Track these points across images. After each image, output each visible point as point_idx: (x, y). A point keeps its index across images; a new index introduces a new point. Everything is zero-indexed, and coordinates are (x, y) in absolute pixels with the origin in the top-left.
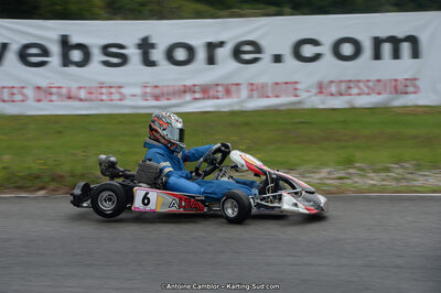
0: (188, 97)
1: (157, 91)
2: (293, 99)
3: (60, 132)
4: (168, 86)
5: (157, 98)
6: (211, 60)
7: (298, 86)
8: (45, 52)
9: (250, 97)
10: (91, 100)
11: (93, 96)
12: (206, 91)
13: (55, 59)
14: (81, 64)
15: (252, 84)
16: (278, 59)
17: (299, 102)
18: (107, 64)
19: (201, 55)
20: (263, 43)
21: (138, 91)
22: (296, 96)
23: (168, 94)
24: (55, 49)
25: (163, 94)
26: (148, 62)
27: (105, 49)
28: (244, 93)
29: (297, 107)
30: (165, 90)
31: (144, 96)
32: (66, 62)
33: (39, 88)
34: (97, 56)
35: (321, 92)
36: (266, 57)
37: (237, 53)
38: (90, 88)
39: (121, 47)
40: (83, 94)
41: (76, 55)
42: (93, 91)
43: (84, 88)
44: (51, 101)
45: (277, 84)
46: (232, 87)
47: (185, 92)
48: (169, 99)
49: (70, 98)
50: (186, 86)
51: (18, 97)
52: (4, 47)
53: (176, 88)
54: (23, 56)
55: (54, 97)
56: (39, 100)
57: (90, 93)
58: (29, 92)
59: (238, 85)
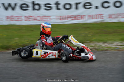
0: (70, 19)
1: (61, 17)
2: (101, 19)
3: (32, 30)
4: (64, 16)
5: (60, 19)
6: (77, 8)
7: (103, 16)
8: (28, 6)
9: (89, 19)
10: (41, 20)
11: (42, 19)
12: (75, 17)
13: (30, 8)
14: (38, 10)
15: (89, 15)
16: (97, 7)
17: (103, 21)
18: (46, 9)
19: (74, 6)
20: (92, 3)
21: (55, 17)
22: (102, 18)
23: (64, 18)
24: (30, 5)
25: (62, 19)
26: (58, 9)
27: (46, 5)
28: (87, 18)
29: (102, 22)
30: (63, 17)
31: (57, 19)
32: (34, 9)
33: (26, 17)
34: (43, 7)
35: (110, 17)
36: (93, 7)
37: (85, 6)
38: (41, 17)
39: (50, 4)
40: (39, 18)
41: (37, 7)
42: (42, 17)
43: (39, 17)
44: (29, 21)
45: (96, 15)
46: (83, 16)
47: (69, 17)
48: (64, 20)
49: (35, 20)
50: (69, 16)
51: (20, 20)
52: (16, 4)
53: (66, 16)
54: (21, 7)
55: (30, 20)
56: (26, 20)
57: (41, 18)
58: (23, 18)
59: (85, 15)
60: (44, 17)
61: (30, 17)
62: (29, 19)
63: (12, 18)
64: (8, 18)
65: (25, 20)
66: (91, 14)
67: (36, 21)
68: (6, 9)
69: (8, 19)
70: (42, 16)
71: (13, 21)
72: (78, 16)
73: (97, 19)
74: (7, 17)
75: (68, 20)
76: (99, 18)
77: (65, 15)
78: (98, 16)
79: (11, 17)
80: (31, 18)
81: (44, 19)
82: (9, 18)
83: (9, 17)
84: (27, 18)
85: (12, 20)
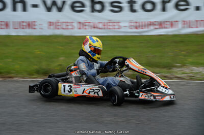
0: (152, 27)
1: (138, 24)
4: (142, 22)
5: (136, 28)
6: (164, 9)
8: (83, 5)
9: (184, 28)
10: (104, 29)
11: (106, 27)
12: (161, 25)
13: (88, 9)
14: (100, 11)
15: (184, 21)
16: (198, 8)
18: (112, 11)
19: (159, 7)
21: (127, 24)
23: (142, 26)
24: (88, 3)
25: (139, 26)
26: (133, 10)
27: (112, 4)
28: (180, 25)
30: (141, 24)
31: (130, 27)
32: (93, 10)
33: (80, 23)
34: (108, 7)
36: (192, 8)
37: (177, 6)
38: (104, 23)
39: (120, 3)
40: (101, 26)
41: (98, 7)
42: (106, 24)
43: (101, 23)
44: (85, 29)
45: (197, 21)
46: (174, 23)
47: (150, 25)
48: (142, 28)
49: (94, 27)
50: (150, 22)
51: (70, 27)
52: (64, 2)
53: (146, 23)
54: (73, 7)
55: (87, 27)
56: (80, 29)
57: (104, 25)
58: (75, 25)
59: (177, 21)
60: (109, 24)
61: (87, 24)
62: (85, 27)
63: (58, 24)
64: (51, 24)
65: (79, 27)
66: (187, 19)
67: (96, 30)
68: (49, 9)
69: (52, 27)
70: (106, 21)
71: (58, 29)
72: (166, 23)
73: (197, 27)
74: (50, 22)
75: (149, 29)
76: (200, 26)
77: (144, 21)
78: (198, 22)
79: (56, 22)
80: (88, 26)
81: (109, 27)
82: (53, 25)
83: (53, 23)
84: (82, 25)
85: (58, 27)
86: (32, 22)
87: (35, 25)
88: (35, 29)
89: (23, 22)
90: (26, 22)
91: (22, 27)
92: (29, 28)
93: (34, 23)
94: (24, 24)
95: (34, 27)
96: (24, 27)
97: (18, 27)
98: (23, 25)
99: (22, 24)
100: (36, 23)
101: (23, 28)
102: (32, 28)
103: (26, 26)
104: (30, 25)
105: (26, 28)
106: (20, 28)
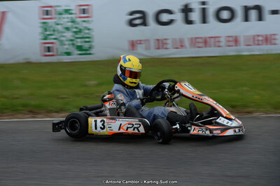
86: (271, 35)
87: (275, 39)
88: (275, 44)
89: (258, 36)
90: (262, 36)
91: (256, 42)
92: (267, 44)
93: (273, 37)
94: (260, 38)
95: (273, 42)
96: (260, 43)
97: (252, 43)
98: (258, 40)
99: (257, 38)
100: (277, 37)
101: (258, 44)
102: (271, 44)
103: (262, 40)
104: (268, 39)
105: (262, 44)
106: (255, 44)
